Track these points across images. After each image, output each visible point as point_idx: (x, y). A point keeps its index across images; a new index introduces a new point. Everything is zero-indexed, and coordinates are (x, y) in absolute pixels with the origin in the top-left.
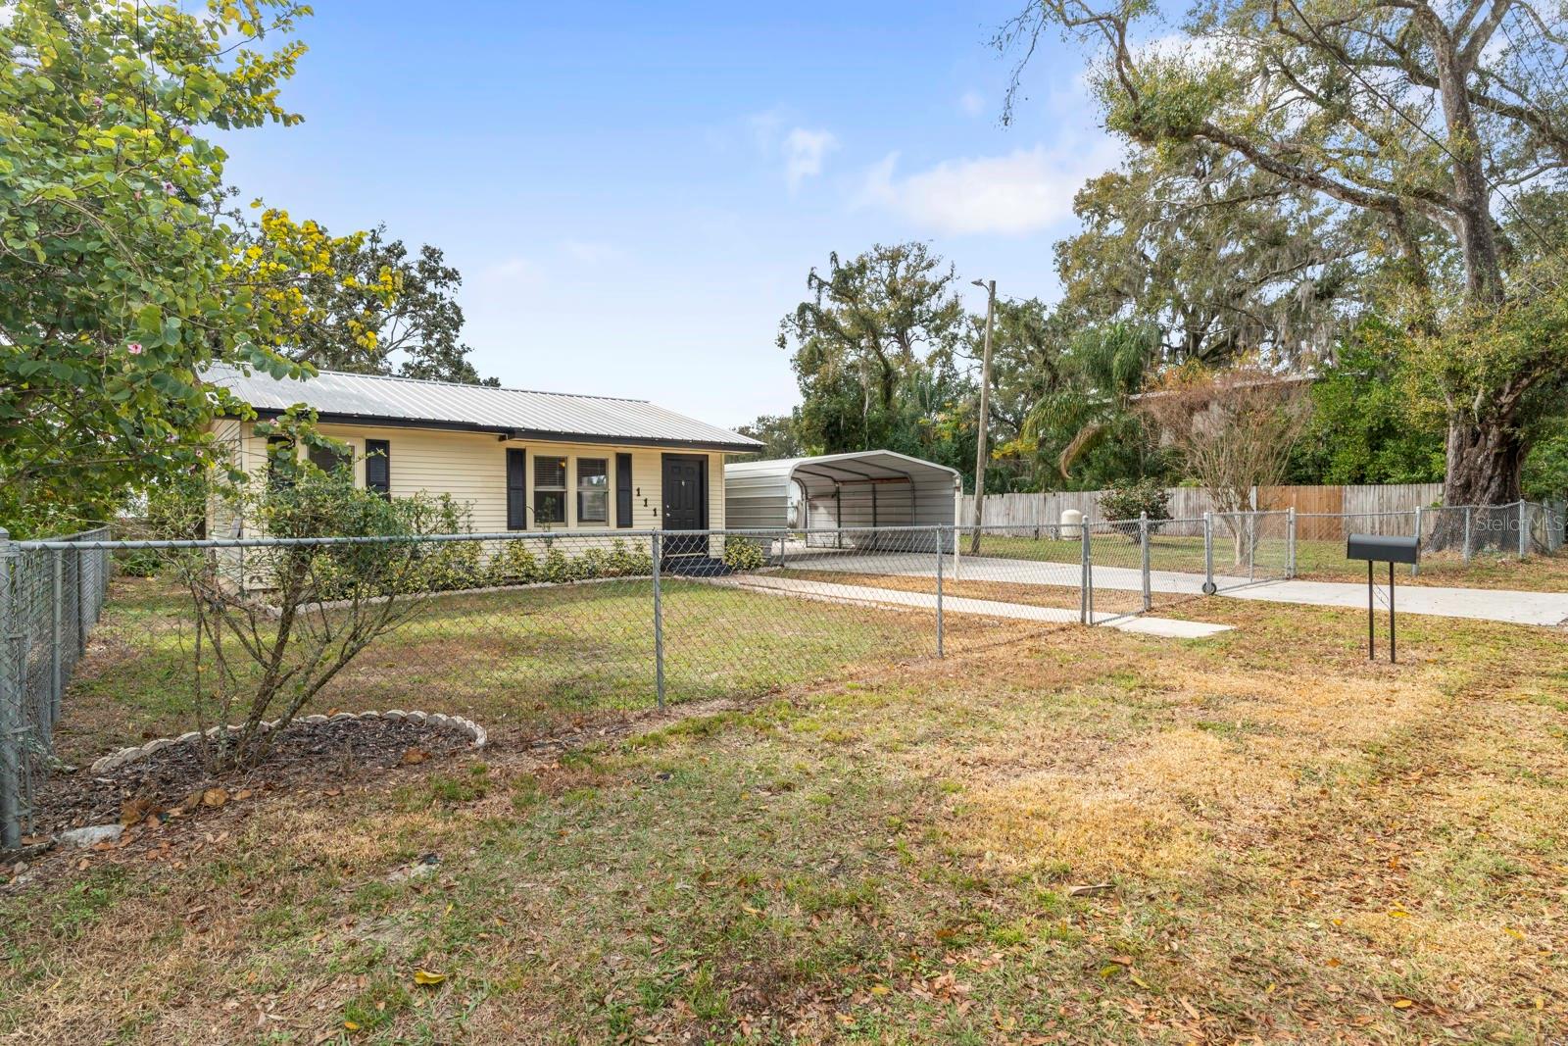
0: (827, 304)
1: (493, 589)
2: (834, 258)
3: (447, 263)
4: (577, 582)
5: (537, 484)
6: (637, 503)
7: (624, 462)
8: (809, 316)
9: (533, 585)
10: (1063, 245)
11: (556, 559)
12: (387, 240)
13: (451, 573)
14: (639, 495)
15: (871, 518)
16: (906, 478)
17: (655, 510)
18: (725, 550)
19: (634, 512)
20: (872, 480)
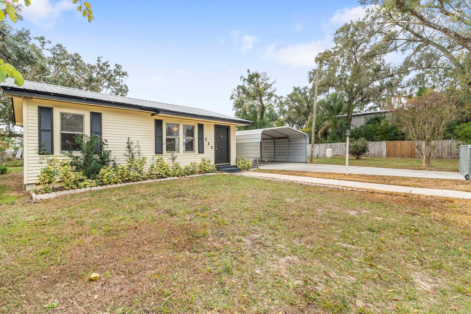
0: (247, 86)
1: (151, 181)
2: (248, 71)
3: (123, 70)
4: (187, 176)
5: (167, 135)
6: (205, 143)
7: (201, 127)
8: (241, 89)
9: (169, 179)
10: (311, 72)
11: (177, 167)
12: (103, 61)
13: (132, 174)
14: (206, 141)
15: (273, 151)
16: (287, 137)
17: (212, 147)
18: (236, 162)
19: (204, 147)
20: (274, 138)
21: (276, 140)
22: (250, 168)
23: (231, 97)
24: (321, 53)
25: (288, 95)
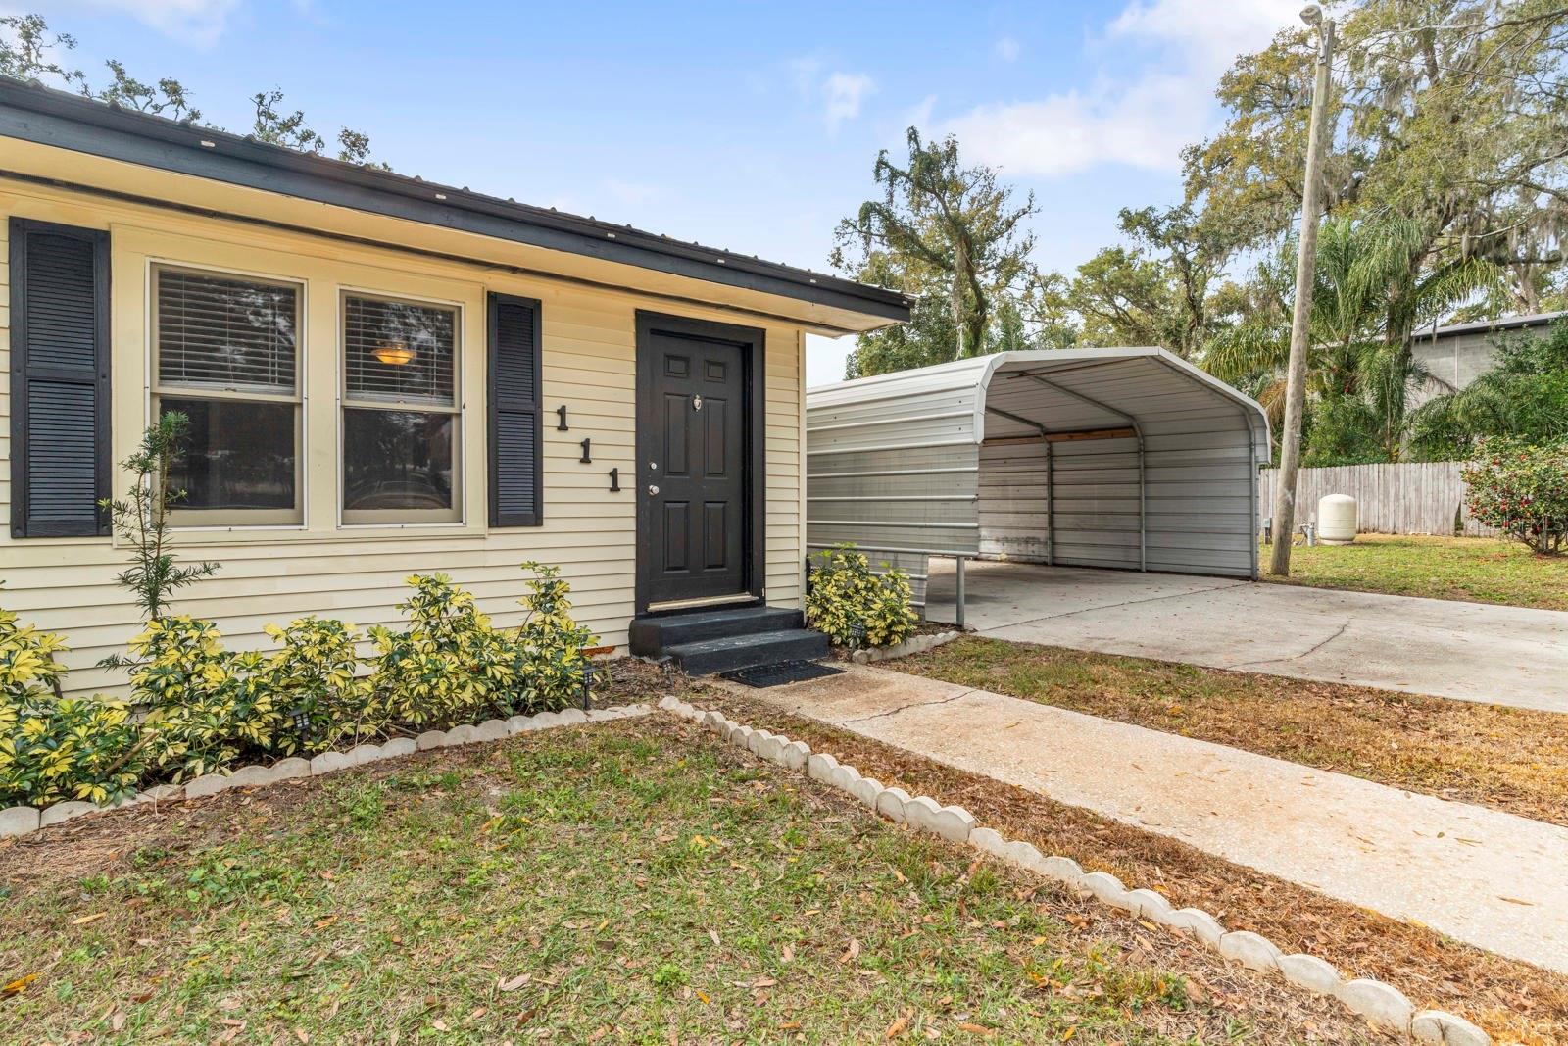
0: (902, 209)
2: (913, 136)
6: (557, 451)
8: (876, 223)
10: (1196, 152)
14: (563, 428)
15: (1043, 505)
16: (1129, 428)
17: (614, 474)
18: (810, 587)
19: (548, 480)
20: (1047, 433)
21: (1061, 447)
22: (907, 634)
23: (833, 256)
24: (1248, 59)
25: (1081, 268)
